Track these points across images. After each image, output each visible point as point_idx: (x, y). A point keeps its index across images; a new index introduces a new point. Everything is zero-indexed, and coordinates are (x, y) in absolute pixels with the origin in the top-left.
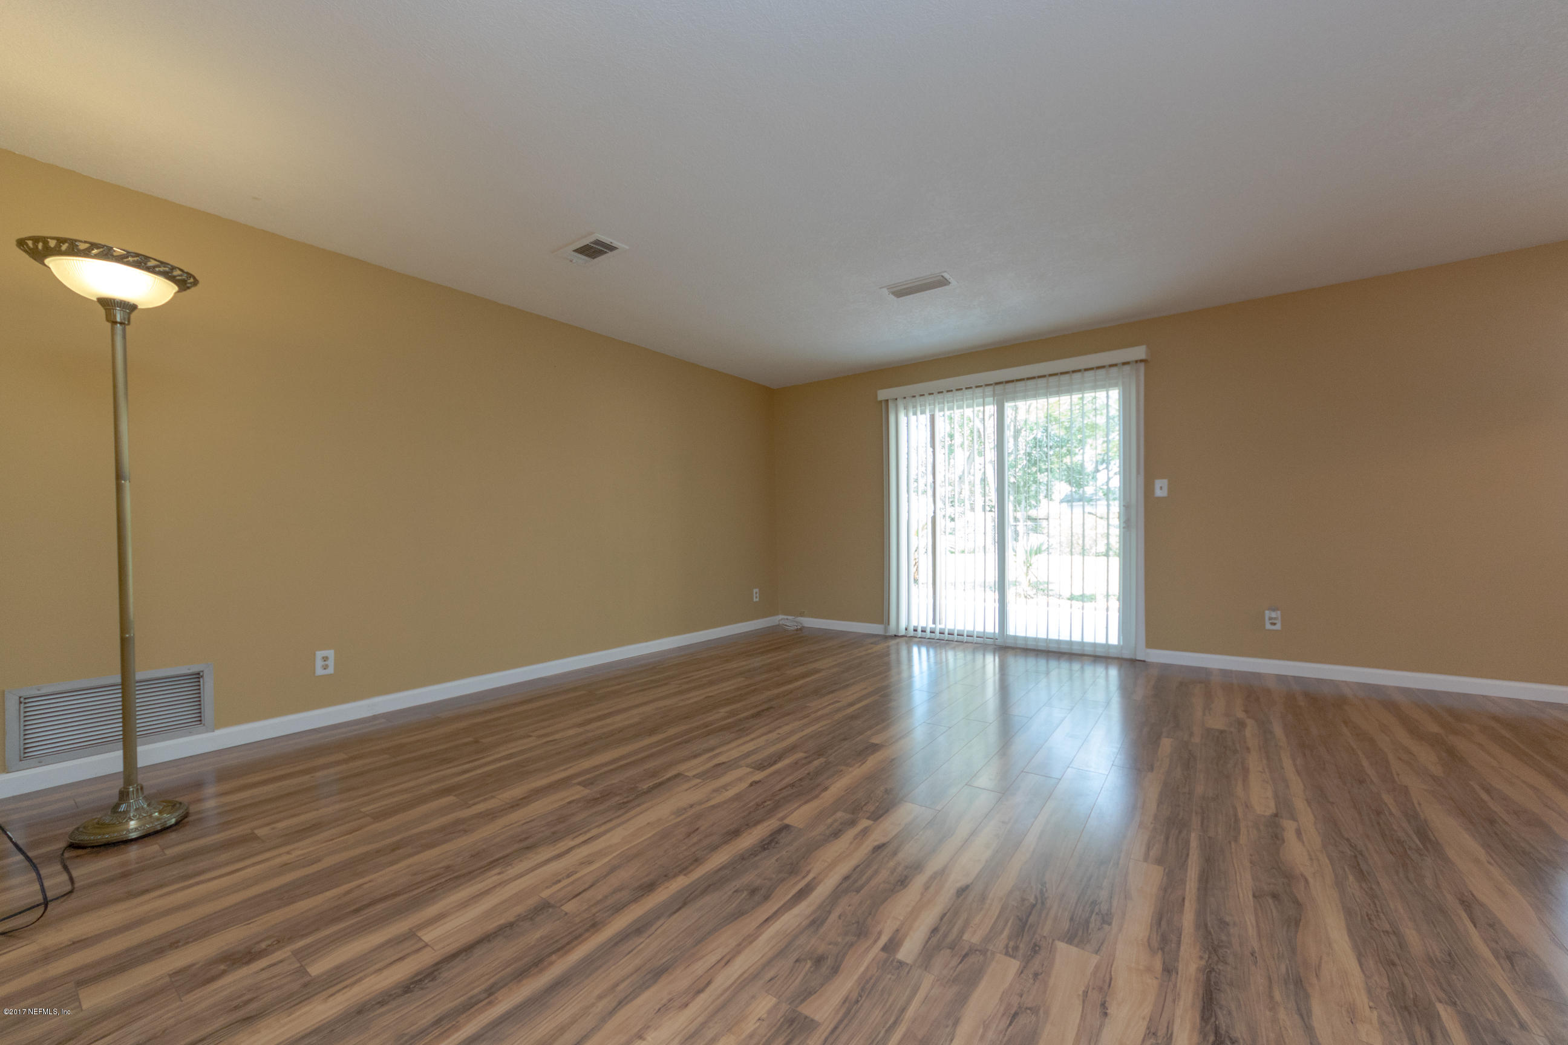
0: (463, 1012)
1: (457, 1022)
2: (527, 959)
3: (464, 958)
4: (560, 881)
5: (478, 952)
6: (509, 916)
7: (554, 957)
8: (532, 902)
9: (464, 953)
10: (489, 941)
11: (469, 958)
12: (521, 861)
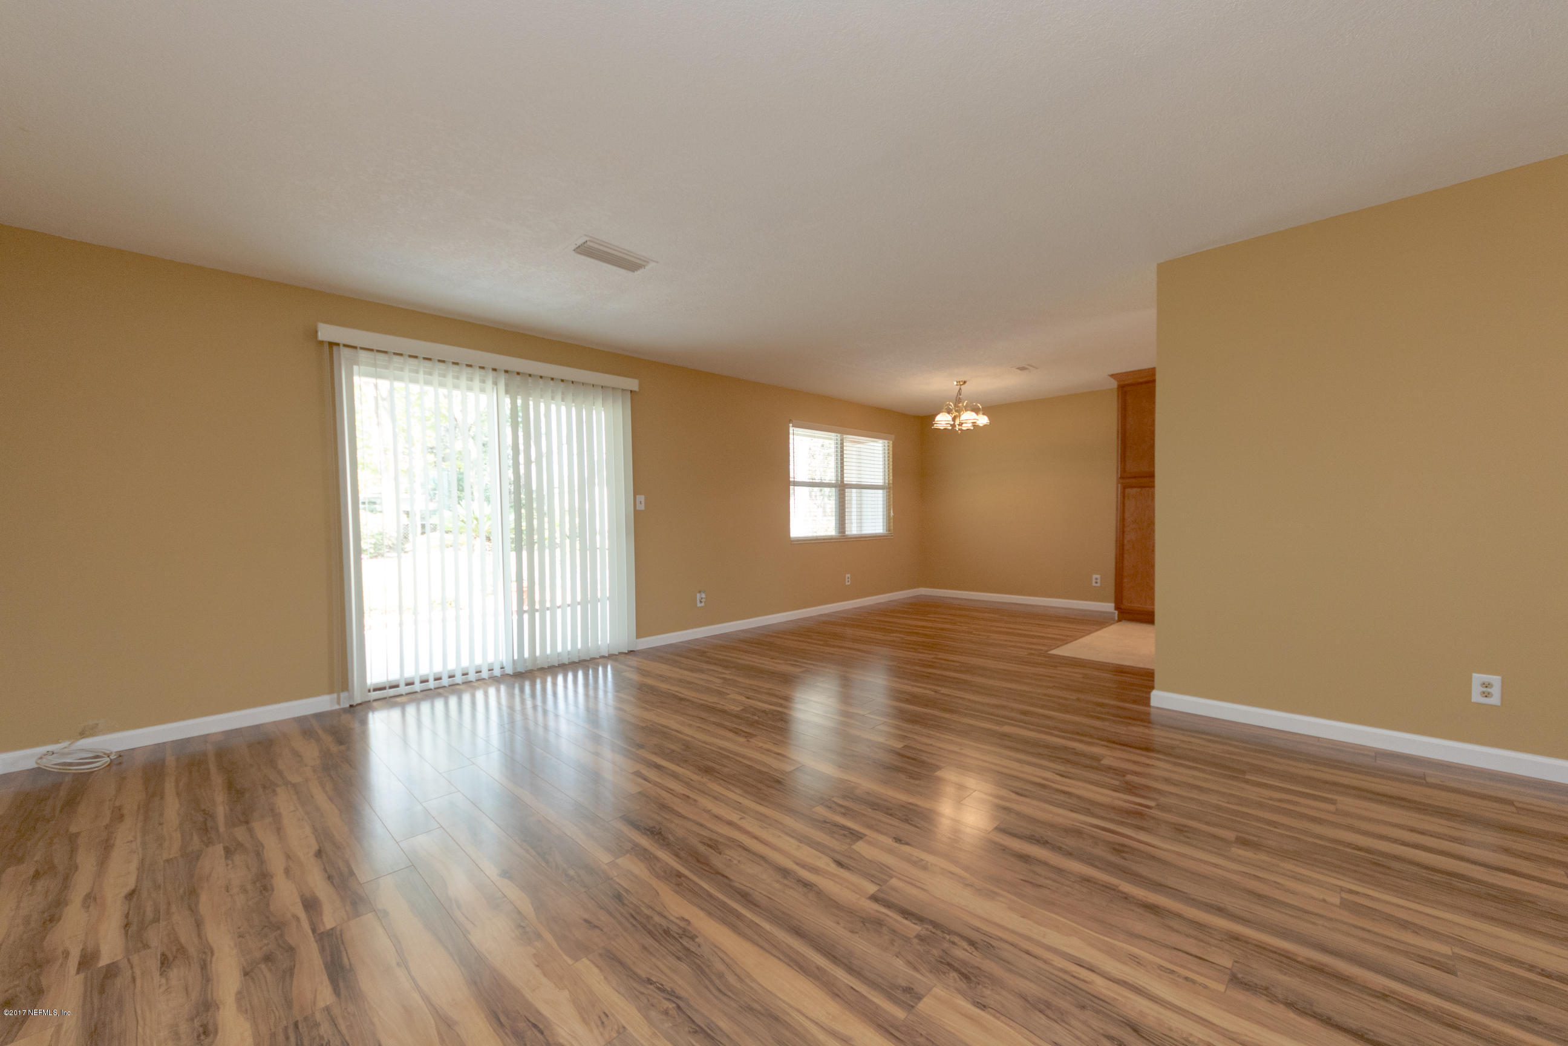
0: (1423, 1010)
1: (1436, 1011)
2: (1321, 979)
3: (1372, 1034)
4: (1186, 979)
5: (1352, 1023)
6: (1280, 1011)
7: (1300, 959)
8: (1241, 996)
9: (1366, 1036)
10: (1329, 1018)
11: (1367, 1029)
12: (1171, 1030)
